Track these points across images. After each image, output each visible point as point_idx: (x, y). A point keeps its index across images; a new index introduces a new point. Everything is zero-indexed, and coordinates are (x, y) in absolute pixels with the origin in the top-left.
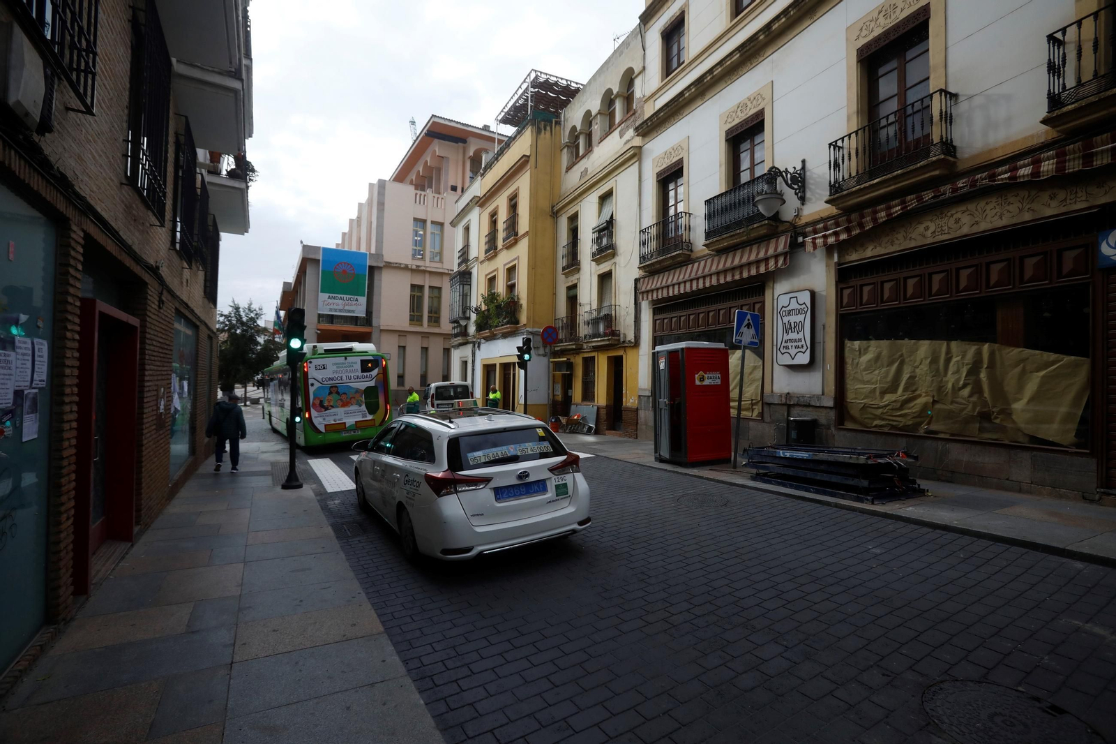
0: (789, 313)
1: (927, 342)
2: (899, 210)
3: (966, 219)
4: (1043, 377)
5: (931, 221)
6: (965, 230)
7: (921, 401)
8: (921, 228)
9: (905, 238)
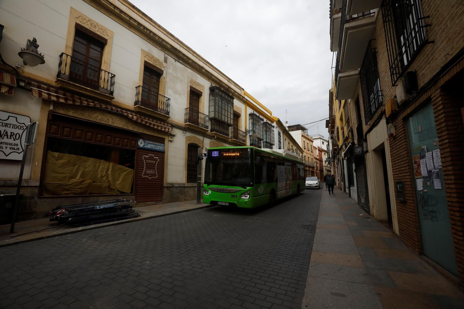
0: (6, 125)
1: (92, 159)
2: (93, 105)
3: (110, 120)
4: (125, 174)
5: (100, 114)
6: (110, 123)
7: (88, 181)
8: (96, 115)
9: (89, 116)
